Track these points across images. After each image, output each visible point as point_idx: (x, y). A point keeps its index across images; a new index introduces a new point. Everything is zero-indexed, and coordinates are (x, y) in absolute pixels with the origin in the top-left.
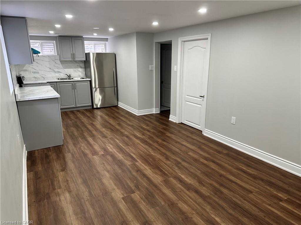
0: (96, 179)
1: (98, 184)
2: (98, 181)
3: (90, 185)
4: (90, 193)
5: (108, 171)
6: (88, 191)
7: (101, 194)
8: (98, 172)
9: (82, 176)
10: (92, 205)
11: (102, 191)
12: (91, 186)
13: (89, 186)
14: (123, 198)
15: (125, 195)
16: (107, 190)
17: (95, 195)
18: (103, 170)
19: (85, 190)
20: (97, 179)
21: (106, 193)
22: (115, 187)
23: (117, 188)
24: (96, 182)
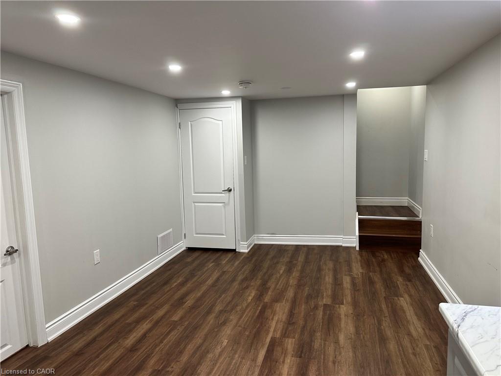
0: (364, 337)
1: (363, 329)
2: (362, 334)
3: (377, 333)
4: (380, 323)
5: (337, 342)
6: (382, 327)
7: (365, 317)
8: (354, 348)
9: (386, 353)
10: (381, 310)
11: (362, 319)
12: (376, 330)
13: (378, 331)
14: (342, 304)
15: (337, 306)
16: (355, 318)
17: (374, 318)
18: (343, 348)
19: (386, 329)
20: (362, 337)
21: (358, 316)
22: (343, 316)
23: (341, 315)
24: (365, 334)
